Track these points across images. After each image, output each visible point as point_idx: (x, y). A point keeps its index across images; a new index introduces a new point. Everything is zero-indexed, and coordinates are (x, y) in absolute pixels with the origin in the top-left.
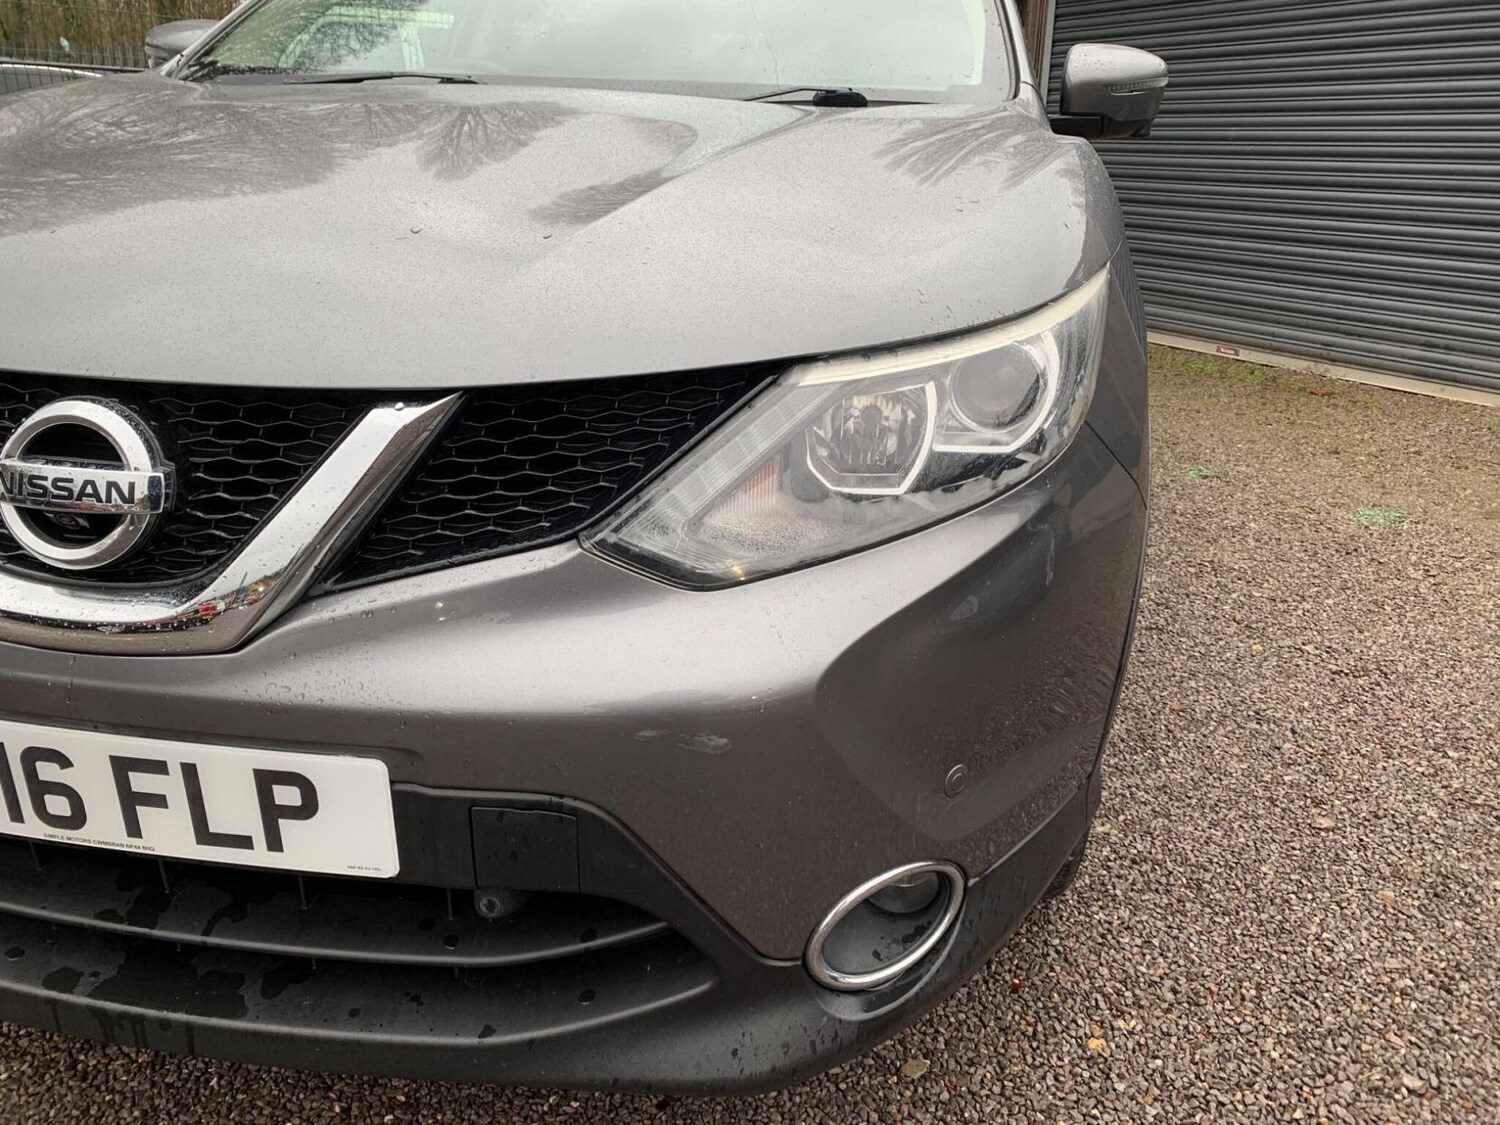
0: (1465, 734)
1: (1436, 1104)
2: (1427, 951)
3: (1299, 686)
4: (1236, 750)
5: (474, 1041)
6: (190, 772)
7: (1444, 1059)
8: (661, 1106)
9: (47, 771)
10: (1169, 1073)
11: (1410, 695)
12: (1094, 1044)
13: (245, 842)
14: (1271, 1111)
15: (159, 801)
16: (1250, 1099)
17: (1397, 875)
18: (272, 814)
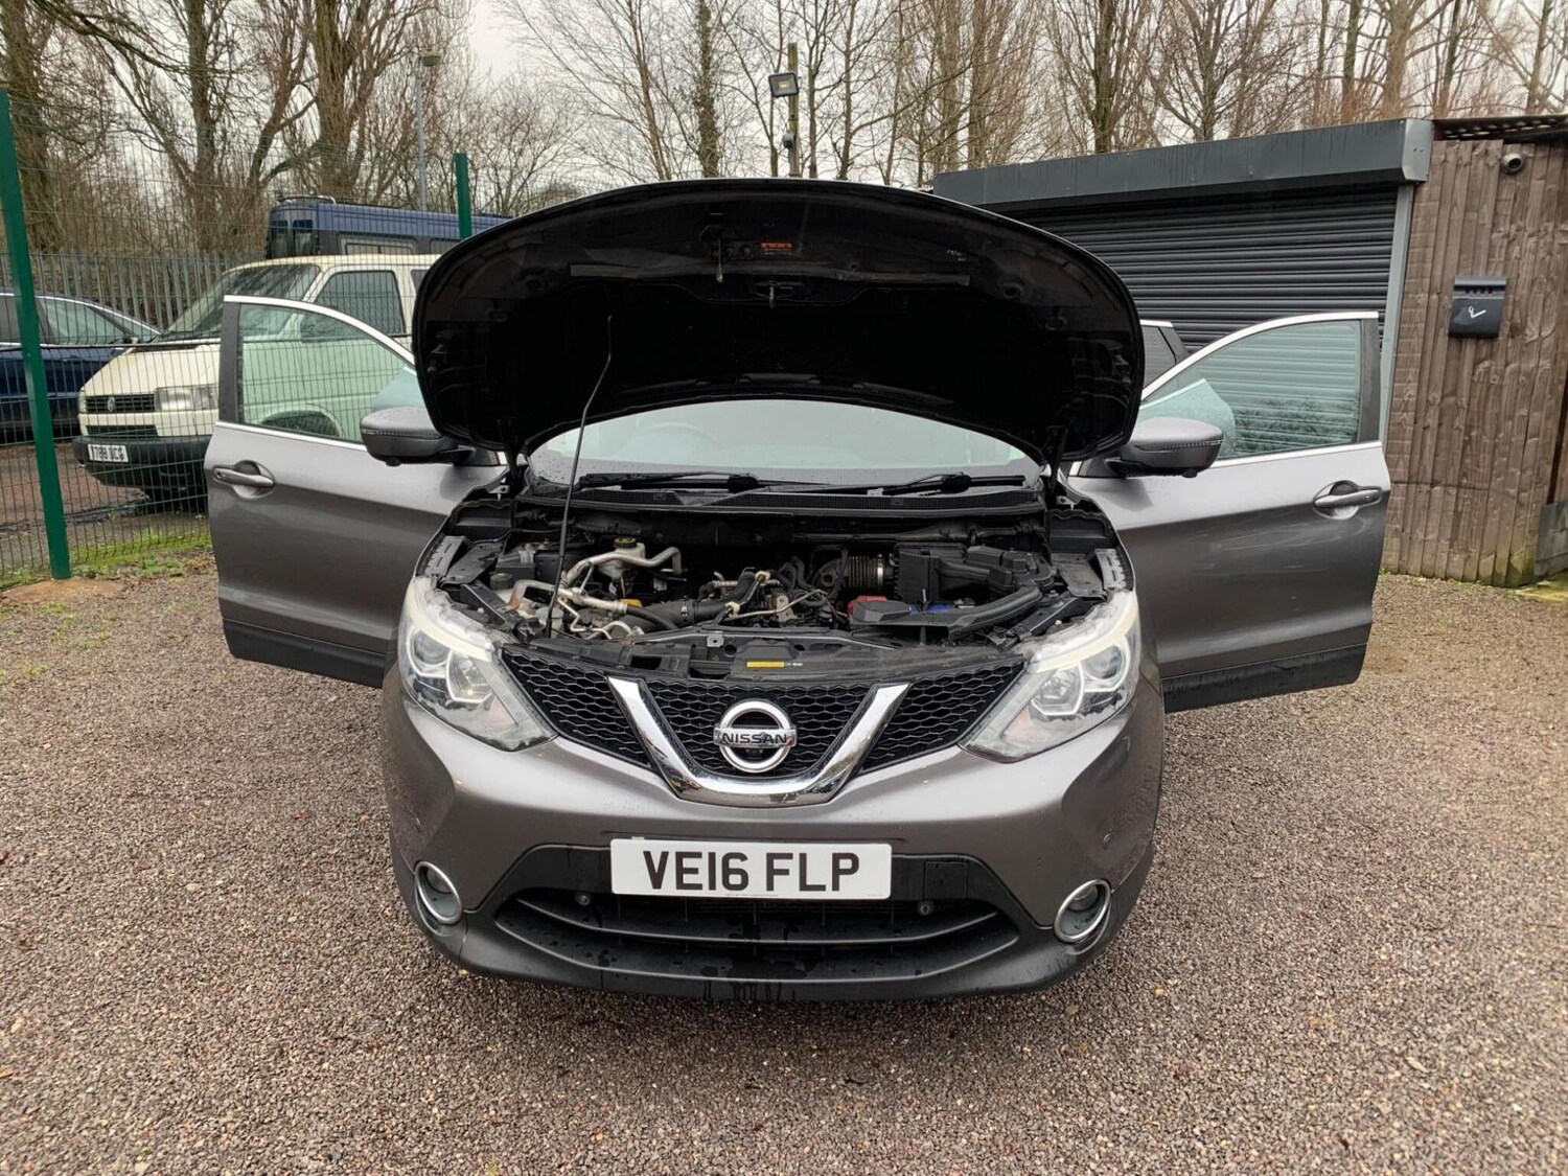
0: (1335, 817)
1: (1333, 1001)
2: (1322, 934)
3: (1233, 794)
4: (1200, 838)
5: (913, 977)
6: (803, 857)
7: (1336, 983)
8: (952, 1036)
9: (734, 864)
10: (1200, 1000)
11: (1300, 796)
12: (1159, 992)
13: (822, 888)
14: (1253, 1011)
15: (785, 872)
16: (1242, 1006)
17: (1303, 900)
18: (837, 872)
